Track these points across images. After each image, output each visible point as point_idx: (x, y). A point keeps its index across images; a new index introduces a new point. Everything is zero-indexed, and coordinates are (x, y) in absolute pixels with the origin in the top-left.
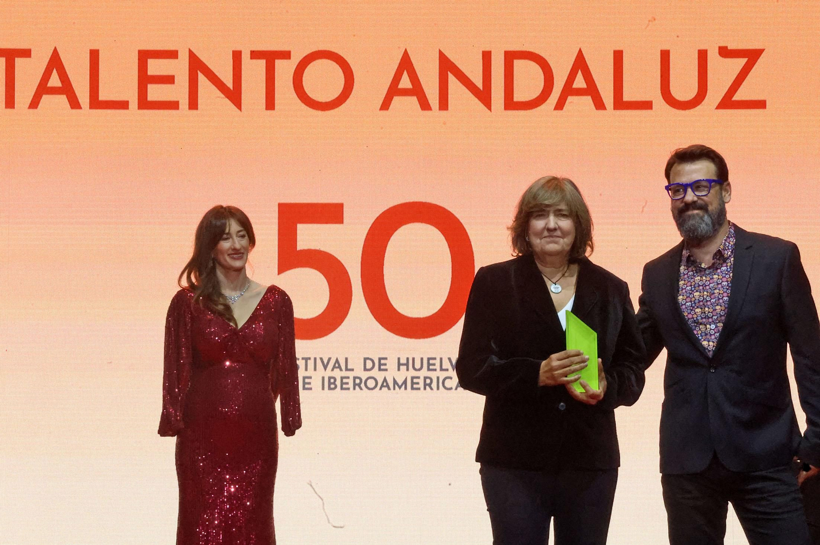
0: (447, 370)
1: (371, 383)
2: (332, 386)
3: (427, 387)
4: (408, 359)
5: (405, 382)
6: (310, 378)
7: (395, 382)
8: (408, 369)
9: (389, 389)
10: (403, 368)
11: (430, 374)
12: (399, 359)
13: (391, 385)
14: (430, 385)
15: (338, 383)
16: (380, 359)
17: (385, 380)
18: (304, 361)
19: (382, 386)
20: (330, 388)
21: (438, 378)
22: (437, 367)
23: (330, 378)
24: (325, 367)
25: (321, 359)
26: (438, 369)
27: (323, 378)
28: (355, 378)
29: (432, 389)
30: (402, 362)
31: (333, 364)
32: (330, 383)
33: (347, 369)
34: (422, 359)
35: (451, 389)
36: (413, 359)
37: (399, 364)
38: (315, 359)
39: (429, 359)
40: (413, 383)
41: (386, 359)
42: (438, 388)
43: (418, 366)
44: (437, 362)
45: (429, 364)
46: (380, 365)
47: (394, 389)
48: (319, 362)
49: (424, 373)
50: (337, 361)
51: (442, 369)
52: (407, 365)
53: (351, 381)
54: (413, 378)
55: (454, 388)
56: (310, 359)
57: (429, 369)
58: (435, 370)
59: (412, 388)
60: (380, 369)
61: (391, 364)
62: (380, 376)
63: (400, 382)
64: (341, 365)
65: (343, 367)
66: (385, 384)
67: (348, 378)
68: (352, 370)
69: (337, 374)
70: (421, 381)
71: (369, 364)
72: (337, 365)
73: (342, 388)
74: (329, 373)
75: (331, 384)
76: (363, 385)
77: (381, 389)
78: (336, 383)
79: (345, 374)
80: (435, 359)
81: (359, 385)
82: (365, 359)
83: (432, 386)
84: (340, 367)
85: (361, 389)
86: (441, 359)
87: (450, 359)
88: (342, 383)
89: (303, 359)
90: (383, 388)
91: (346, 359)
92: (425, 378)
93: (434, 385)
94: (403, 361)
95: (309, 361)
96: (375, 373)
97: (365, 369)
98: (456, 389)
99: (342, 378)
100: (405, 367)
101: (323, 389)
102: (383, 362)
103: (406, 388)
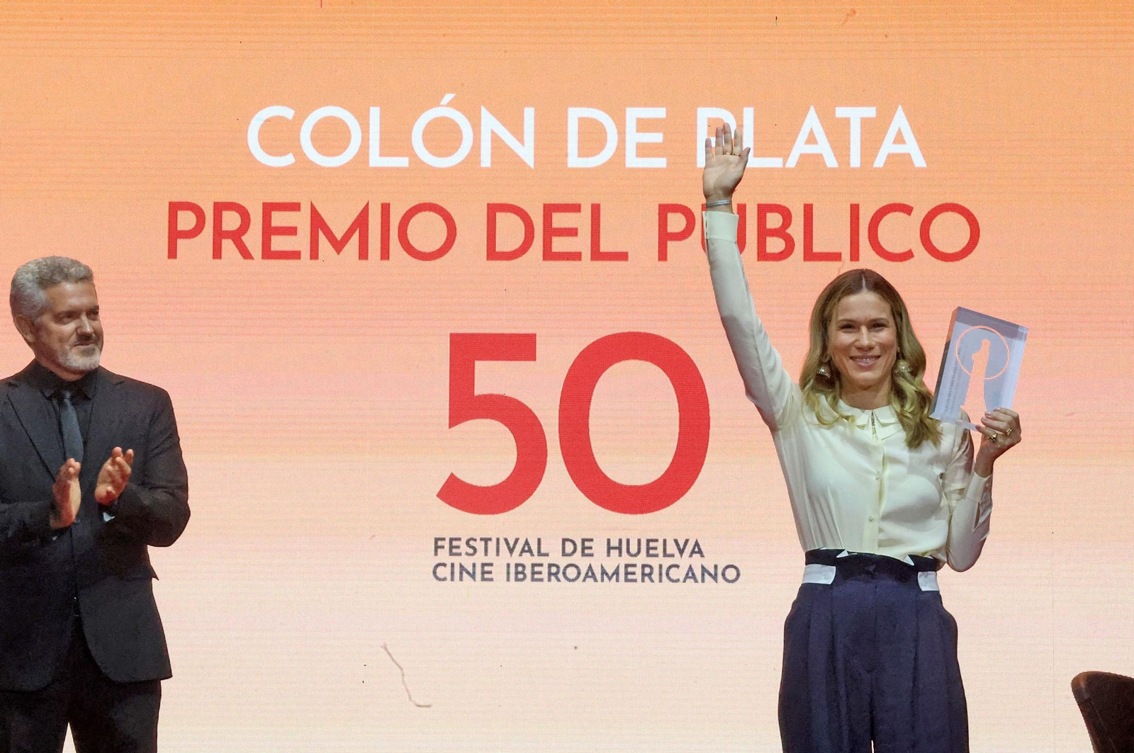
0: (672, 556)
1: (572, 573)
2: (521, 576)
3: (646, 578)
4: (620, 541)
5: (616, 572)
6: (491, 565)
7: (604, 572)
8: (620, 555)
9: (596, 580)
10: (614, 553)
11: (650, 561)
12: (609, 541)
13: (598, 576)
14: (650, 575)
15: (528, 571)
16: (584, 541)
17: (590, 567)
18: (483, 543)
19: (587, 576)
20: (517, 579)
21: (661, 566)
22: (660, 551)
23: (517, 565)
24: (511, 551)
25: (506, 540)
26: (661, 554)
27: (508, 565)
28: (550, 566)
29: (652, 581)
30: (612, 544)
31: (522, 547)
32: (517, 573)
33: (540, 554)
34: (639, 541)
35: (678, 580)
36: (628, 541)
37: (609, 548)
38: (498, 540)
39: (649, 541)
40: (627, 573)
41: (591, 540)
42: (661, 581)
43: (634, 549)
44: (660, 545)
45: (648, 549)
46: (584, 548)
47: (602, 580)
48: (502, 542)
49: (642, 559)
50: (527, 543)
51: (665, 555)
52: (620, 548)
53: (545, 570)
54: (627, 566)
55: (682, 579)
56: (490, 539)
57: (648, 555)
58: (656, 556)
59: (627, 580)
60: (583, 554)
61: (599, 547)
62: (583, 563)
63: (610, 571)
64: (532, 548)
65: (535, 552)
66: (590, 573)
67: (541, 565)
68: (547, 555)
69: (527, 560)
70: (638, 570)
71: (569, 547)
72: (527, 549)
73: (533, 580)
74: (516, 558)
75: (519, 573)
76: (560, 576)
77: (584, 580)
78: (526, 572)
79: (537, 560)
80: (656, 540)
81: (556, 574)
82: (564, 540)
83: (653, 576)
84: (530, 551)
85: (559, 580)
86: (665, 541)
87: (676, 541)
88: (533, 573)
89: (481, 539)
90: (588, 579)
91: (539, 540)
92: (644, 566)
93: (655, 576)
94: (614, 543)
95: (489, 542)
96: (577, 558)
97: (564, 554)
98: (684, 581)
99: (534, 565)
100: (617, 551)
101: (508, 580)
102: (587, 544)
103: (617, 580)
